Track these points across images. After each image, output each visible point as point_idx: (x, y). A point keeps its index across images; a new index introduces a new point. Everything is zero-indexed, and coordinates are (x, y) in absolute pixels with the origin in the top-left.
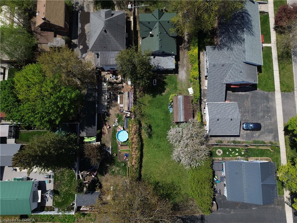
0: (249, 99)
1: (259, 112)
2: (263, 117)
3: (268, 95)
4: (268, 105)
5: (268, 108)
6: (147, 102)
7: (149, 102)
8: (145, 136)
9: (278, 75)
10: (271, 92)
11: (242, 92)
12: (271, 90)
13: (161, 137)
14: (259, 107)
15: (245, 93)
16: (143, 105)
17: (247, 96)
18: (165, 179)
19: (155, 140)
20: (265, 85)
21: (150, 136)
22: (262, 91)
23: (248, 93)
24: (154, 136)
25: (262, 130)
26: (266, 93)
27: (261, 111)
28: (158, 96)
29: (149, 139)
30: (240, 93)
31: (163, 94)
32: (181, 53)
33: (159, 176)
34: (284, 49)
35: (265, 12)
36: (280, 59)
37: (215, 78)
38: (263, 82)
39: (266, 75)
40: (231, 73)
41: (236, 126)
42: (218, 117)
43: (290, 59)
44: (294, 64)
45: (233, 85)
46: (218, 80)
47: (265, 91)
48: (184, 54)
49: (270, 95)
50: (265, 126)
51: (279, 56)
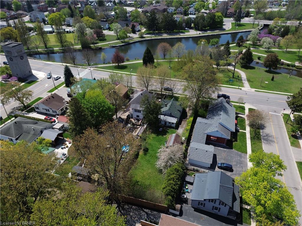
0: (226, 153)
1: (233, 162)
2: (236, 165)
4: (241, 160)
5: (240, 161)
6: (152, 137)
7: (153, 138)
8: (141, 153)
9: (250, 146)
10: (243, 154)
11: (221, 148)
12: (244, 152)
13: (153, 157)
14: (233, 159)
15: (223, 149)
16: (148, 138)
17: (225, 151)
18: (144, 181)
19: (147, 157)
20: (239, 149)
21: (145, 154)
22: (237, 151)
23: (225, 149)
24: (148, 155)
25: (234, 172)
26: (240, 153)
27: (235, 161)
28: (160, 136)
29: (144, 156)
30: (220, 148)
31: (164, 136)
32: (183, 122)
33: (141, 178)
34: (255, 135)
35: (242, 117)
36: (252, 139)
37: (200, 129)
38: (238, 147)
39: (240, 144)
40: (211, 128)
41: (210, 157)
42: (197, 147)
43: (260, 141)
44: (263, 144)
45: (212, 137)
46: (202, 131)
47: (239, 151)
48: (185, 123)
49: (243, 155)
50: (236, 171)
51: (251, 138)
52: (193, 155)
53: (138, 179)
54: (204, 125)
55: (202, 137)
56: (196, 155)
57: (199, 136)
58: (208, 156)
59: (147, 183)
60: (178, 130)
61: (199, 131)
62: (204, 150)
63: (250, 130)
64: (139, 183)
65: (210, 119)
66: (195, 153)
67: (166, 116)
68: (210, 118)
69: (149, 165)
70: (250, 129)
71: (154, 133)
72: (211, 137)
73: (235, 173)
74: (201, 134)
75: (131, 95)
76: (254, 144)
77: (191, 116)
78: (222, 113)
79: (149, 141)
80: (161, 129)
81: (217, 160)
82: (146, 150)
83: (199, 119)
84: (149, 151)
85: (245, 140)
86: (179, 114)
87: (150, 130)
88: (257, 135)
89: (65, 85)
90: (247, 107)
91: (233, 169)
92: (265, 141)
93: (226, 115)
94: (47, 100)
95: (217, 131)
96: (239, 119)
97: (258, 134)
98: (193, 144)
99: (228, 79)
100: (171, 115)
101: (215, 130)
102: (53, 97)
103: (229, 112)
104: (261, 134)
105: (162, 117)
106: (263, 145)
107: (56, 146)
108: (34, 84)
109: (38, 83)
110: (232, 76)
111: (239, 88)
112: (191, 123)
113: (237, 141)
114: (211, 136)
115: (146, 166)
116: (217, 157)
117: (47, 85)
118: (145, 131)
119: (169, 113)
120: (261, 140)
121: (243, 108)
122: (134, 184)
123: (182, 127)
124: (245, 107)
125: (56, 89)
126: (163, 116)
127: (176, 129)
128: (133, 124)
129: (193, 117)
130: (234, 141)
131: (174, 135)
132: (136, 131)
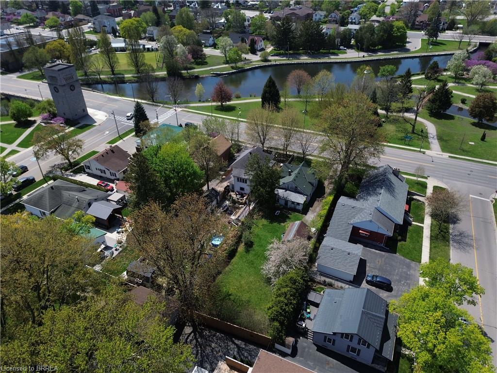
0: (383, 259)
1: (394, 275)
2: (399, 281)
3: (410, 263)
4: (409, 273)
5: (407, 274)
6: (261, 224)
7: (263, 225)
8: (241, 248)
9: (428, 250)
10: (414, 262)
11: (376, 250)
12: (415, 260)
13: (259, 256)
14: (395, 270)
16: (255, 225)
17: (382, 256)
18: (240, 294)
19: (250, 256)
20: (408, 253)
21: (247, 251)
22: (403, 258)
23: (383, 253)
24: (252, 252)
25: (393, 292)
26: (408, 260)
27: (397, 274)
28: (275, 224)
29: (245, 253)
30: (373, 250)
31: (282, 224)
32: (316, 203)
33: (235, 289)
34: (440, 232)
35: (420, 201)
36: (433, 238)
37: (342, 217)
38: (406, 250)
39: (411, 246)
40: (361, 216)
41: (353, 263)
42: (333, 246)
43: (447, 243)
44: (452, 248)
45: (362, 230)
46: (345, 219)
47: (407, 258)
48: (319, 205)
49: (413, 264)
50: (398, 291)
51: (431, 236)
52: (325, 258)
53: (231, 291)
54: (351, 210)
55: (344, 230)
56: (331, 259)
57: (340, 227)
58: (350, 262)
59: (245, 297)
60: (306, 215)
61: (340, 220)
62: (345, 251)
63: (432, 224)
64: (231, 297)
65: (362, 200)
66: (329, 255)
67: (288, 192)
68: (362, 198)
69: (251, 269)
70: (432, 222)
71: (265, 219)
72: (360, 231)
73: (395, 294)
74: (343, 224)
75: (236, 154)
76: (435, 247)
77: (330, 194)
78: (382, 191)
79: (255, 230)
80: (278, 213)
81: (367, 269)
82: (249, 245)
83: (343, 200)
84: (254, 246)
85: (421, 239)
86: (310, 190)
87: (260, 213)
88: (442, 233)
89: (134, 133)
90: (431, 183)
91: (393, 287)
92: (455, 244)
93: (389, 195)
94: (102, 155)
95: (371, 221)
96: (414, 204)
97: (445, 231)
98: (327, 241)
99: (403, 135)
100: (296, 191)
101: (368, 220)
102: (113, 151)
103: (396, 190)
104: (451, 231)
105: (281, 192)
106: (451, 251)
107: (110, 228)
108: (89, 129)
109: (94, 128)
110: (410, 129)
111: (420, 151)
112: (329, 205)
113: (405, 241)
114: (359, 229)
115: (246, 269)
116: (368, 264)
117: (108, 132)
118: (251, 214)
119: (294, 186)
120: (448, 241)
121: (424, 186)
122: (224, 298)
123: (314, 212)
124: (427, 184)
125: (120, 140)
126: (284, 190)
127: (302, 214)
128: (234, 202)
129: (334, 195)
130: (400, 241)
131: (298, 223)
132: (236, 213)
